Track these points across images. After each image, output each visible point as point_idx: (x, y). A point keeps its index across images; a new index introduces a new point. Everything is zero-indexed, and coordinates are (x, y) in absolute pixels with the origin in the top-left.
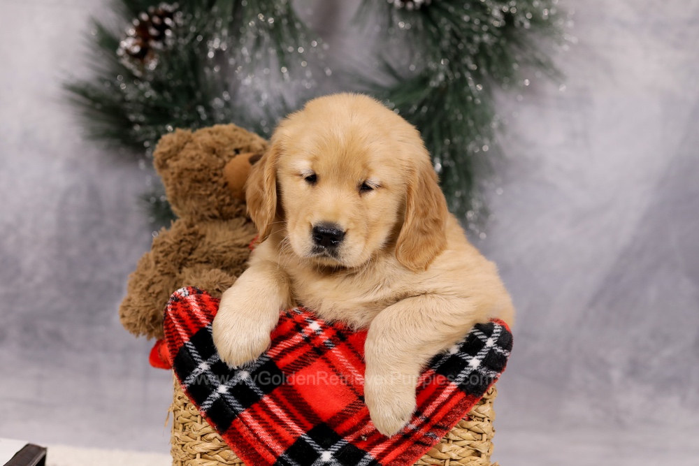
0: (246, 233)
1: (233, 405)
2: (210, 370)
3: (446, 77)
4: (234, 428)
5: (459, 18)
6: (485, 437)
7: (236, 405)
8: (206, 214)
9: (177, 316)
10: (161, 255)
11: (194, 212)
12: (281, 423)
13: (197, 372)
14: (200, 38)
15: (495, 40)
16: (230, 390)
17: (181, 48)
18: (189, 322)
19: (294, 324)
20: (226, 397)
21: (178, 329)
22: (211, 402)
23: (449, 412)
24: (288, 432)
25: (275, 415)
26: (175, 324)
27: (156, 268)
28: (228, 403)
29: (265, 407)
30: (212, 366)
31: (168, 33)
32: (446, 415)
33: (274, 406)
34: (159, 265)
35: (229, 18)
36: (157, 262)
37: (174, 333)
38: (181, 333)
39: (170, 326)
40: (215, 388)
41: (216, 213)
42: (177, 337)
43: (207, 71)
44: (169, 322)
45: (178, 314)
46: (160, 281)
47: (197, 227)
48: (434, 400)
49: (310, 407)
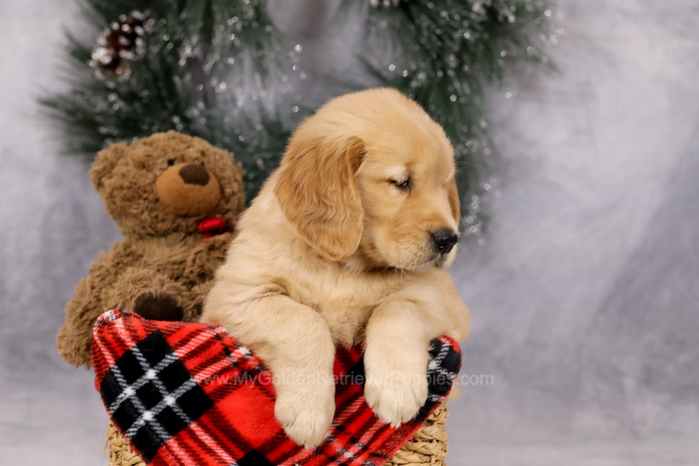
0: (184, 248)
1: (159, 432)
2: (135, 396)
3: (429, 77)
4: (160, 457)
5: (438, 14)
6: (434, 459)
7: (162, 432)
8: (142, 232)
9: (103, 339)
10: (97, 280)
11: (131, 231)
12: (209, 451)
13: (122, 398)
14: (170, 46)
15: (477, 35)
16: (155, 416)
17: (151, 57)
18: (115, 345)
19: (223, 347)
20: (151, 424)
21: (104, 353)
22: (136, 430)
23: (388, 439)
24: (217, 461)
25: (203, 443)
26: (100, 348)
27: (92, 293)
28: (154, 431)
29: (193, 435)
30: (137, 391)
31: (139, 42)
32: (385, 442)
33: (202, 433)
34: (94, 291)
35: (200, 24)
36: (93, 288)
37: (101, 357)
38: (107, 357)
39: (97, 350)
40: (140, 415)
41: (150, 230)
42: (103, 361)
43: (177, 79)
44: (95, 346)
45: (104, 337)
46: (95, 307)
47: (134, 247)
48: (371, 426)
49: (239, 434)
